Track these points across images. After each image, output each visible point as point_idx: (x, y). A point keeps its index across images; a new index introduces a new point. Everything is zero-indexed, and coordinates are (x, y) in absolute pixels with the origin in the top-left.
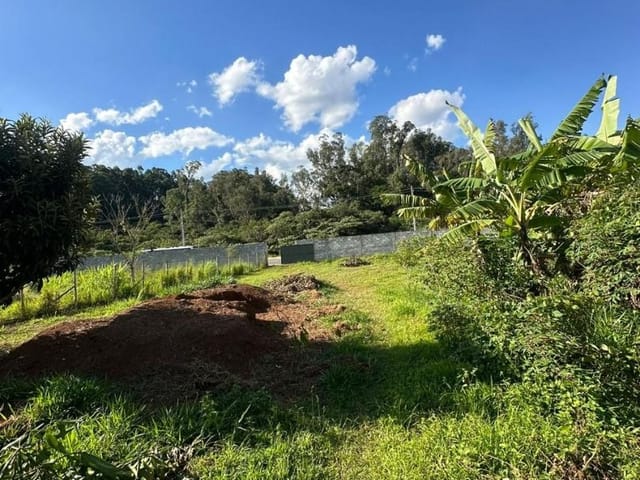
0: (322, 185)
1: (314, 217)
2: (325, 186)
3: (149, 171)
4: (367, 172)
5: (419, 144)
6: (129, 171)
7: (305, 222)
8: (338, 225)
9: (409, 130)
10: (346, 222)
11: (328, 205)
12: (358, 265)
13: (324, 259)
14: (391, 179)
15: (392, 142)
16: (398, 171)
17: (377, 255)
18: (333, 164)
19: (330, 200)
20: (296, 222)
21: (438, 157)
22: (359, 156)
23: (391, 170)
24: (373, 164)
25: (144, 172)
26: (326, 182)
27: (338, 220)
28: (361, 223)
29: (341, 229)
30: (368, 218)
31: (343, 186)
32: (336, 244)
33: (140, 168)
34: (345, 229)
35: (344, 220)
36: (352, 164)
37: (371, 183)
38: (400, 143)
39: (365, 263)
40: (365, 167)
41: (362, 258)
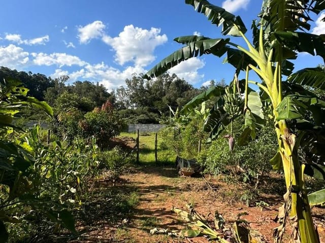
0: (131, 97)
1: (128, 113)
2: (133, 98)
3: (35, 75)
4: (153, 94)
5: (178, 84)
6: (23, 73)
7: (123, 115)
8: (138, 118)
9: (174, 78)
10: (142, 117)
11: (134, 107)
12: (146, 135)
13: (132, 132)
14: (164, 98)
15: (166, 81)
16: (167, 96)
17: (153, 132)
18: (138, 88)
19: (134, 105)
20: (119, 114)
21: (185, 92)
22: (150, 85)
23: (165, 95)
24: (157, 90)
25: (32, 75)
26: (134, 96)
27: (138, 115)
28: (148, 118)
29: (139, 120)
30: (152, 116)
31: (141, 99)
32: (138, 127)
33: (30, 72)
34: (141, 120)
35: (141, 116)
36: (147, 89)
37: (155, 99)
38: (170, 83)
39: (148, 135)
40: (153, 91)
41: (148, 133)
